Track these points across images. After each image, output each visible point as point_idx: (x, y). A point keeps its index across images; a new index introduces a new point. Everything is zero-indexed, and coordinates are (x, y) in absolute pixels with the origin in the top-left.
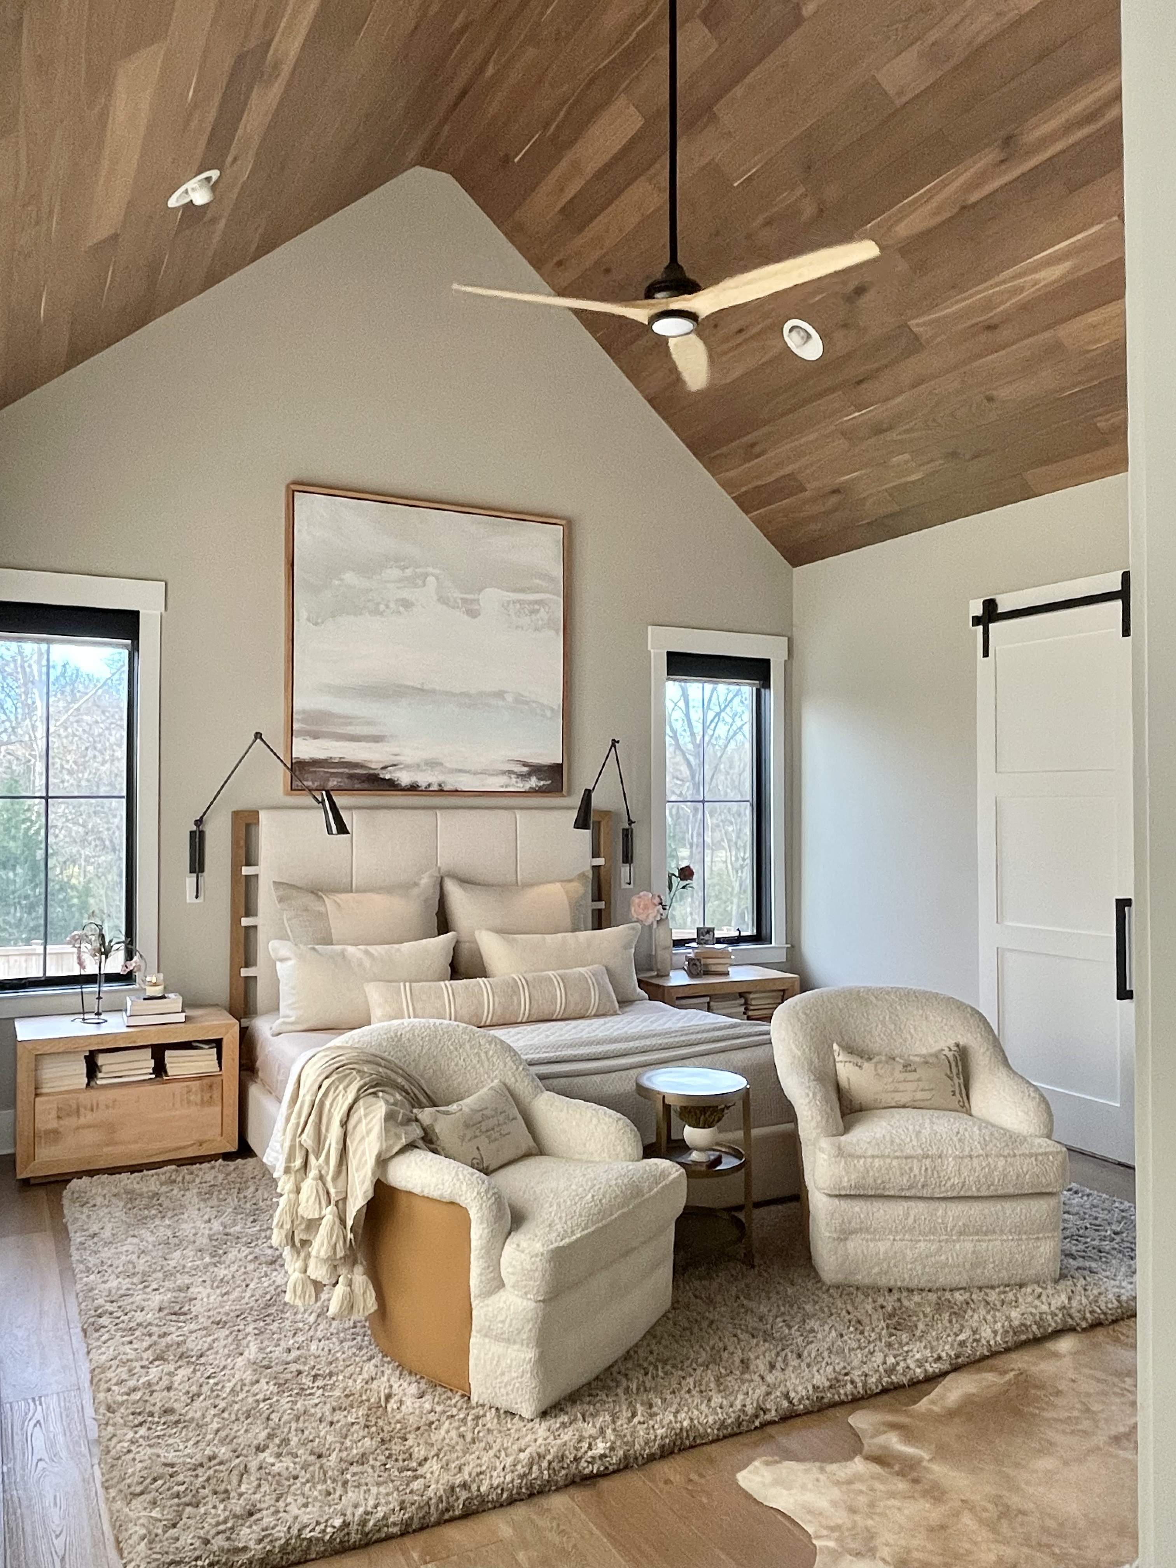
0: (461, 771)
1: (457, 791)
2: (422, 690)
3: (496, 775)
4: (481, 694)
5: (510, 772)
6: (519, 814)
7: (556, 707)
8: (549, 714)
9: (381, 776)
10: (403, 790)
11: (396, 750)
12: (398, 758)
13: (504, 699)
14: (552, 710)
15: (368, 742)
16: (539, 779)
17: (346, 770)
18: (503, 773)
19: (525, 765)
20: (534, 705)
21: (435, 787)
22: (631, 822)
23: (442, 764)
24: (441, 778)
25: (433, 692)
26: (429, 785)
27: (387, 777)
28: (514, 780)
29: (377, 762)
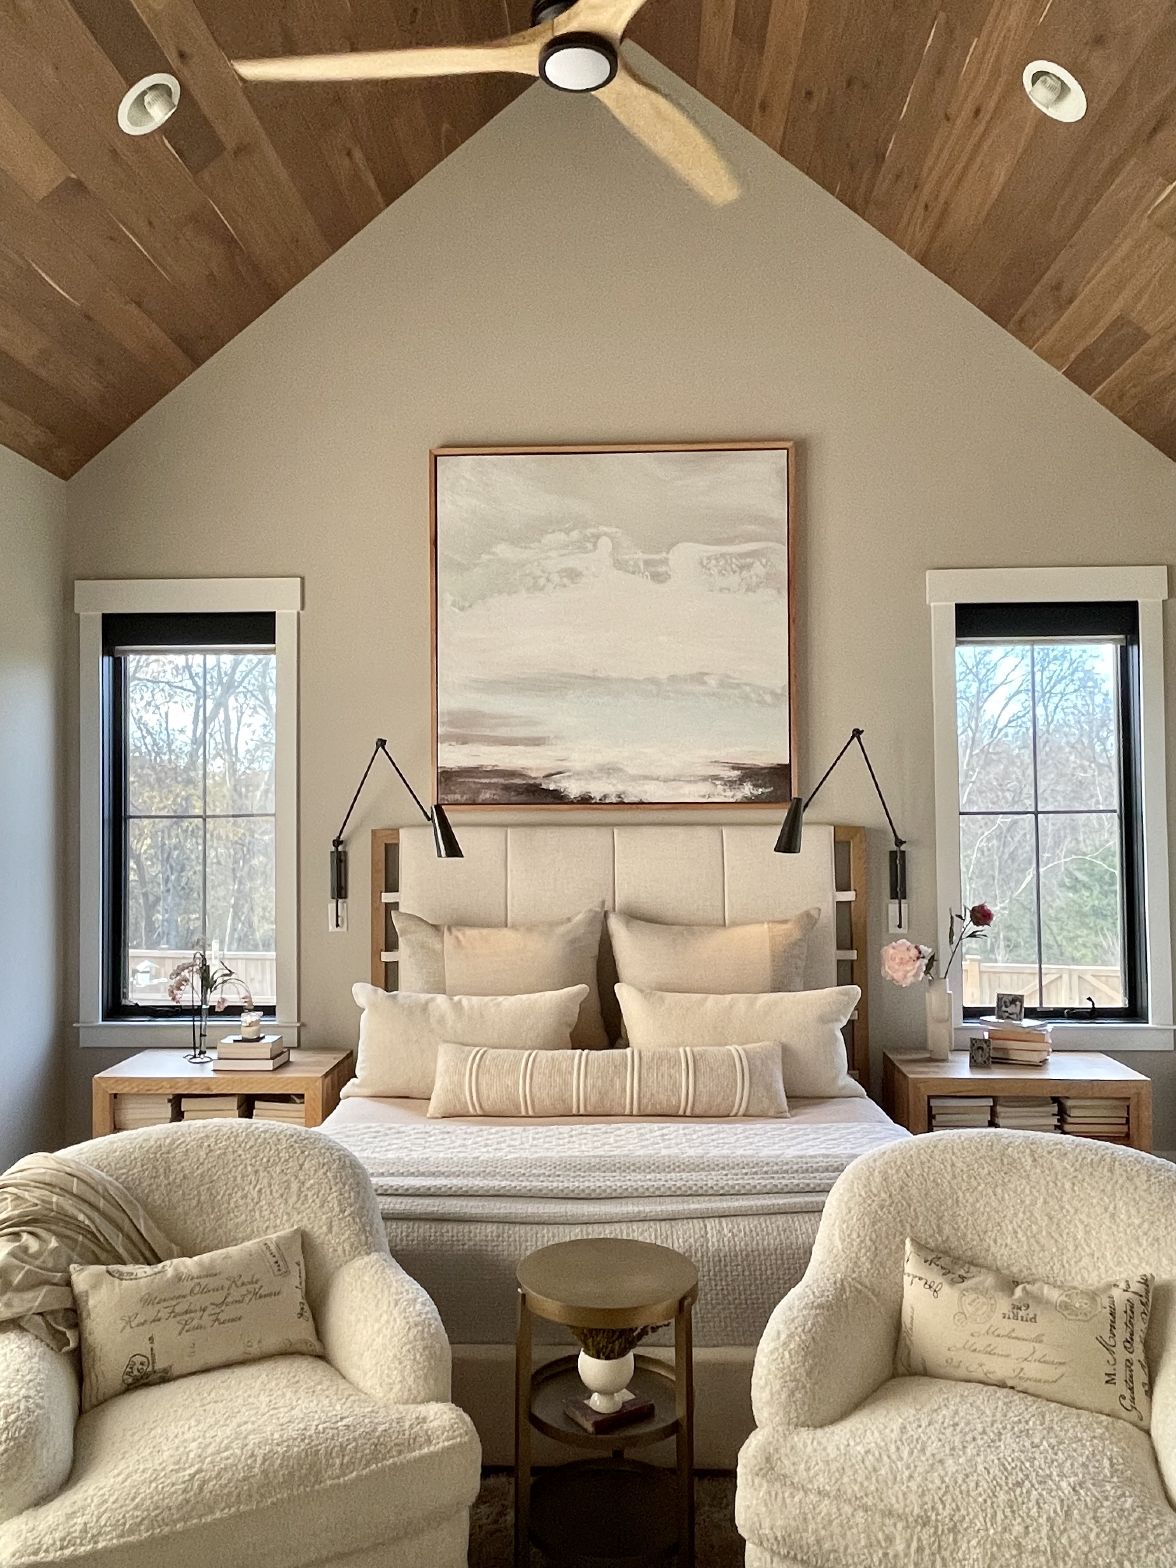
0: (646, 778)
1: (642, 803)
2: (594, 678)
3: (695, 782)
4: (673, 678)
5: (716, 778)
6: (726, 831)
7: (779, 691)
8: (768, 698)
9: (544, 786)
10: (572, 803)
11: (562, 754)
12: (566, 764)
13: (704, 683)
14: (773, 693)
15: (527, 745)
16: (756, 786)
17: (502, 781)
18: (705, 779)
19: (736, 767)
20: (748, 689)
21: (614, 800)
22: (899, 842)
23: (620, 770)
24: (620, 788)
25: (608, 680)
26: (605, 796)
27: (552, 787)
28: (720, 788)
29: (538, 770)
